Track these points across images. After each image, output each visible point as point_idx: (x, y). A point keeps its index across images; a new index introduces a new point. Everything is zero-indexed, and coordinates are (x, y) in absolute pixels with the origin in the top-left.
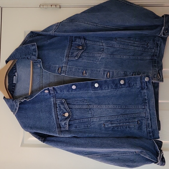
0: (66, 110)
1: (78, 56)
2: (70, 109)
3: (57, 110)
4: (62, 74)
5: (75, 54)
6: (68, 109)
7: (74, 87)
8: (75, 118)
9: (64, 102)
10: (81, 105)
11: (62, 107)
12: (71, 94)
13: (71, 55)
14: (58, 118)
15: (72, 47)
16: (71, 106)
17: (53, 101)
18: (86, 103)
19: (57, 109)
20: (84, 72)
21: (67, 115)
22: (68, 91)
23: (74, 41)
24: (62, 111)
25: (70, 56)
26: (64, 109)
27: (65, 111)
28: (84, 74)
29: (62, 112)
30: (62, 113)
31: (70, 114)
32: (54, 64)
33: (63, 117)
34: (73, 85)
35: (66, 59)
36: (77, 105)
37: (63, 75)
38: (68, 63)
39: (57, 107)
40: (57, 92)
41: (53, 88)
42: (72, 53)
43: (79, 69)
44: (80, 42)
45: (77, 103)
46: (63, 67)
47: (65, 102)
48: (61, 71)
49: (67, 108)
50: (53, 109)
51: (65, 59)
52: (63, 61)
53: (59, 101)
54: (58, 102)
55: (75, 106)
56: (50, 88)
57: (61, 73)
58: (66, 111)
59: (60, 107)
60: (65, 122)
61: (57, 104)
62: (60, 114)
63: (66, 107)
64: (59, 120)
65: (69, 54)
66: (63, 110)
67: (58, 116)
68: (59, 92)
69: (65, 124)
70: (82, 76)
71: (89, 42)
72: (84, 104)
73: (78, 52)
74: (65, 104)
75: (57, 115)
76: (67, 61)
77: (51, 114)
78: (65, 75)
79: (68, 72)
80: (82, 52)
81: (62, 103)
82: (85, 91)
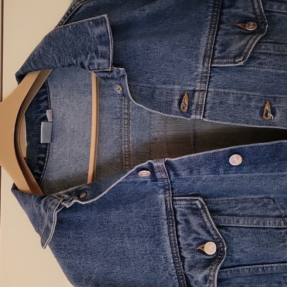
0: (208, 232)
1: (247, 54)
2: (223, 231)
3: (177, 230)
4: (193, 117)
5: (234, 48)
6: (213, 229)
7: (236, 160)
8: (238, 260)
9: (200, 206)
10: (259, 216)
11: (194, 221)
12: (222, 180)
13: (221, 51)
14: (183, 258)
15: (223, 26)
16: (224, 220)
17: (166, 201)
18: (275, 209)
19: (180, 227)
20: (267, 108)
21: (210, 249)
22: (215, 171)
23: (230, 7)
24: (194, 235)
25: (217, 55)
26: (200, 231)
27: (205, 236)
28: (266, 115)
29: (195, 239)
30: (195, 243)
31: (223, 247)
32: (164, 83)
33: (198, 257)
34: (233, 152)
35: (206, 65)
36: (244, 216)
37: (198, 117)
38: (210, 77)
39: (177, 223)
40: (176, 175)
41: (167, 163)
42: (225, 46)
43: (249, 99)
44: (251, 10)
45: (244, 209)
46: (194, 91)
47: (203, 208)
48: (190, 104)
49: (212, 226)
50: (166, 227)
51: (201, 66)
52: (196, 73)
53: (184, 202)
54: (181, 205)
55: (238, 222)
56: (155, 165)
57: (189, 112)
58: (209, 238)
59: (187, 222)
60: (206, 272)
61: (178, 214)
62: (190, 245)
63: (208, 224)
64: (186, 264)
65: (215, 49)
66: (198, 233)
67: (180, 252)
68: (184, 174)
69: (206, 279)
70: (260, 123)
71: (279, 8)
72: (269, 213)
73: (243, 42)
74: (204, 215)
75: (180, 248)
76: (206, 73)
77: (159, 243)
78: (204, 117)
79: (212, 108)
80: (258, 42)
81: (195, 211)
82: (272, 172)
